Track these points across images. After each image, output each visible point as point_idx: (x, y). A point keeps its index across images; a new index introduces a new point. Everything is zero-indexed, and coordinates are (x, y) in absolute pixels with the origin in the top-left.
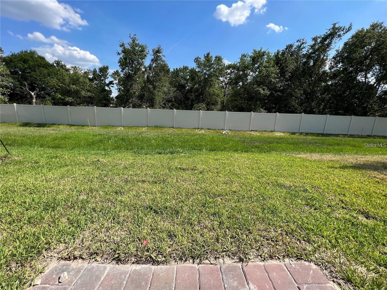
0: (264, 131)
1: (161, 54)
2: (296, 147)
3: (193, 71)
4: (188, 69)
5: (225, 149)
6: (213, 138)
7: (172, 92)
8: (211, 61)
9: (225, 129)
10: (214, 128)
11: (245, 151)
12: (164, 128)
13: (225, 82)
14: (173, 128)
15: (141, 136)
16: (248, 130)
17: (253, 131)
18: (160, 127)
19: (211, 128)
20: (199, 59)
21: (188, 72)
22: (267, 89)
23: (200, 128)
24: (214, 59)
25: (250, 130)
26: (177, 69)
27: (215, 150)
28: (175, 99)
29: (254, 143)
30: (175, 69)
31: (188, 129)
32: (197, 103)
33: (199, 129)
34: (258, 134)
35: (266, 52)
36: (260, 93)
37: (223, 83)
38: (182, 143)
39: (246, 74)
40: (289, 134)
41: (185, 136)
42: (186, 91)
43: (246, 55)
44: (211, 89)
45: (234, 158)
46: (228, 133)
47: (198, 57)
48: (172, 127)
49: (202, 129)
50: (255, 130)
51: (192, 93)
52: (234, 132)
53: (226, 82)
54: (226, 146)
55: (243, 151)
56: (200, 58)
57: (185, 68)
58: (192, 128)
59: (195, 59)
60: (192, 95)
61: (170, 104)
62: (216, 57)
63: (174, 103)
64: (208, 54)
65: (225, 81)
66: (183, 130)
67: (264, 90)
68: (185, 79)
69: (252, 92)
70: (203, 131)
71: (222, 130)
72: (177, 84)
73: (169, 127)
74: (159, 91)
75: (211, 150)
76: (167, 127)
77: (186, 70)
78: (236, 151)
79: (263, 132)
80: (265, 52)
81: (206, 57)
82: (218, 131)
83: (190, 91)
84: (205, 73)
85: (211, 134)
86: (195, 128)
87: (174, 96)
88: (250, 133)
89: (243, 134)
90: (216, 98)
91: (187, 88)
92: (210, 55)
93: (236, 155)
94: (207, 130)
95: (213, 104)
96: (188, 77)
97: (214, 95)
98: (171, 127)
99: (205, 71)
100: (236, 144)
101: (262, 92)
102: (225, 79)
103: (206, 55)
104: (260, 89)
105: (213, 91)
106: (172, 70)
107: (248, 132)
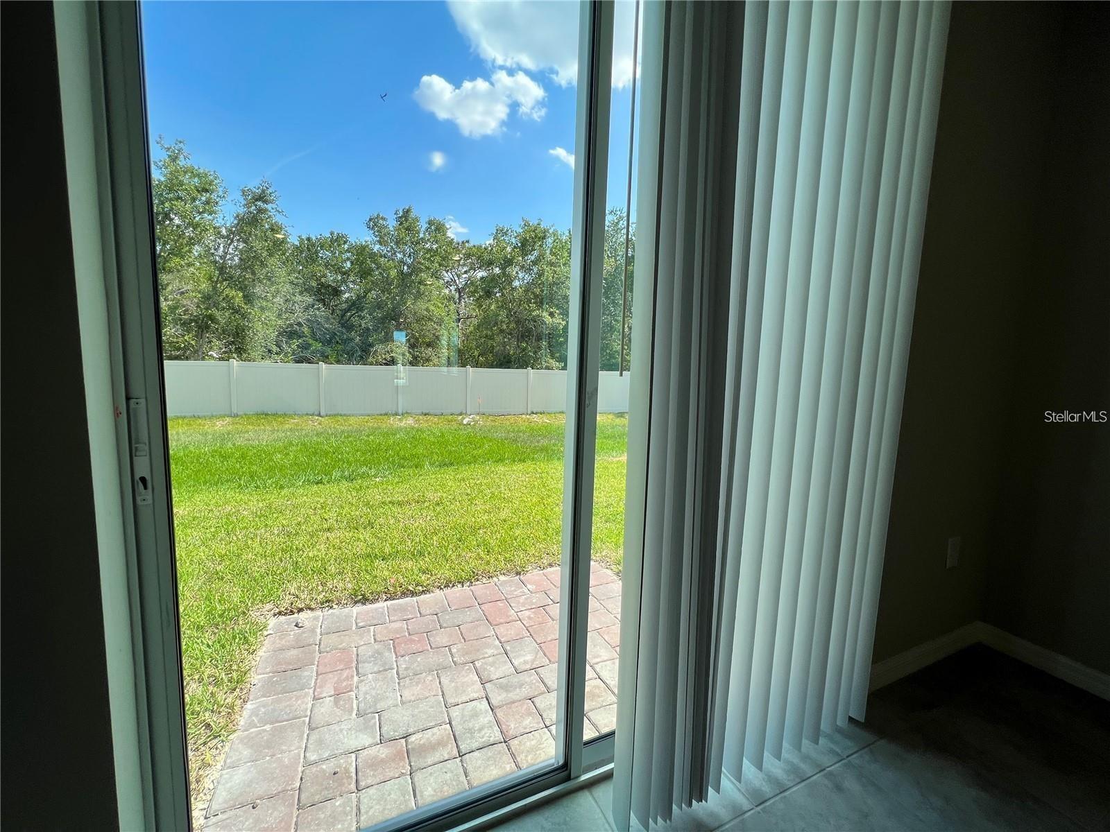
0: (560, 412)
1: (269, 207)
2: (618, 443)
3: (361, 250)
4: (345, 243)
5: (475, 459)
6: (443, 436)
7: (303, 309)
8: (418, 232)
9: (469, 413)
10: (438, 412)
11: (520, 460)
12: (290, 416)
13: (457, 285)
14: (319, 415)
15: (230, 444)
16: (525, 412)
17: (536, 414)
18: (275, 415)
19: (432, 412)
20: (381, 222)
21: (348, 251)
22: (558, 315)
23: (400, 412)
24: (423, 225)
25: (529, 412)
26: (309, 239)
27: (452, 464)
28: (312, 328)
29: (538, 442)
30: (304, 237)
31: (367, 418)
32: (381, 342)
33: (397, 414)
34: (546, 421)
35: (551, 231)
36: (543, 323)
37: (451, 286)
38: (364, 453)
39: (509, 276)
40: (611, 417)
41: (368, 436)
42: (344, 306)
43: (507, 231)
44: (421, 306)
45: (497, 474)
46: (476, 422)
47: (378, 215)
48: (316, 413)
49: (406, 414)
50: (539, 410)
51: (362, 310)
52: (491, 418)
53: (460, 286)
54: (475, 452)
55: (514, 461)
56: (383, 219)
57: (338, 240)
58: (378, 412)
59: (370, 220)
60: (363, 318)
61: (295, 343)
62: (430, 223)
63: (311, 341)
64: (407, 212)
65: (457, 281)
66: (352, 420)
67: (552, 315)
68: (338, 270)
69: (526, 319)
70: (410, 421)
71: (461, 414)
72: (314, 284)
73: (307, 414)
74: (262, 309)
75: (443, 465)
76: (300, 416)
77: (339, 245)
78: (500, 460)
79: (557, 415)
80: (548, 230)
81: (400, 217)
82: (450, 417)
83: (356, 305)
84: (402, 262)
85: (434, 426)
86: (386, 414)
87: (308, 320)
88: (529, 419)
89: (512, 421)
90: (436, 329)
91: (347, 295)
92: (412, 215)
93: (501, 468)
94: (421, 417)
95: (429, 345)
96: (349, 264)
97: (430, 319)
98: (312, 415)
99: (399, 256)
100: (498, 447)
101: (548, 319)
102: (456, 278)
103: (401, 214)
104: (545, 314)
105: (427, 310)
106: (294, 240)
107: (524, 416)
